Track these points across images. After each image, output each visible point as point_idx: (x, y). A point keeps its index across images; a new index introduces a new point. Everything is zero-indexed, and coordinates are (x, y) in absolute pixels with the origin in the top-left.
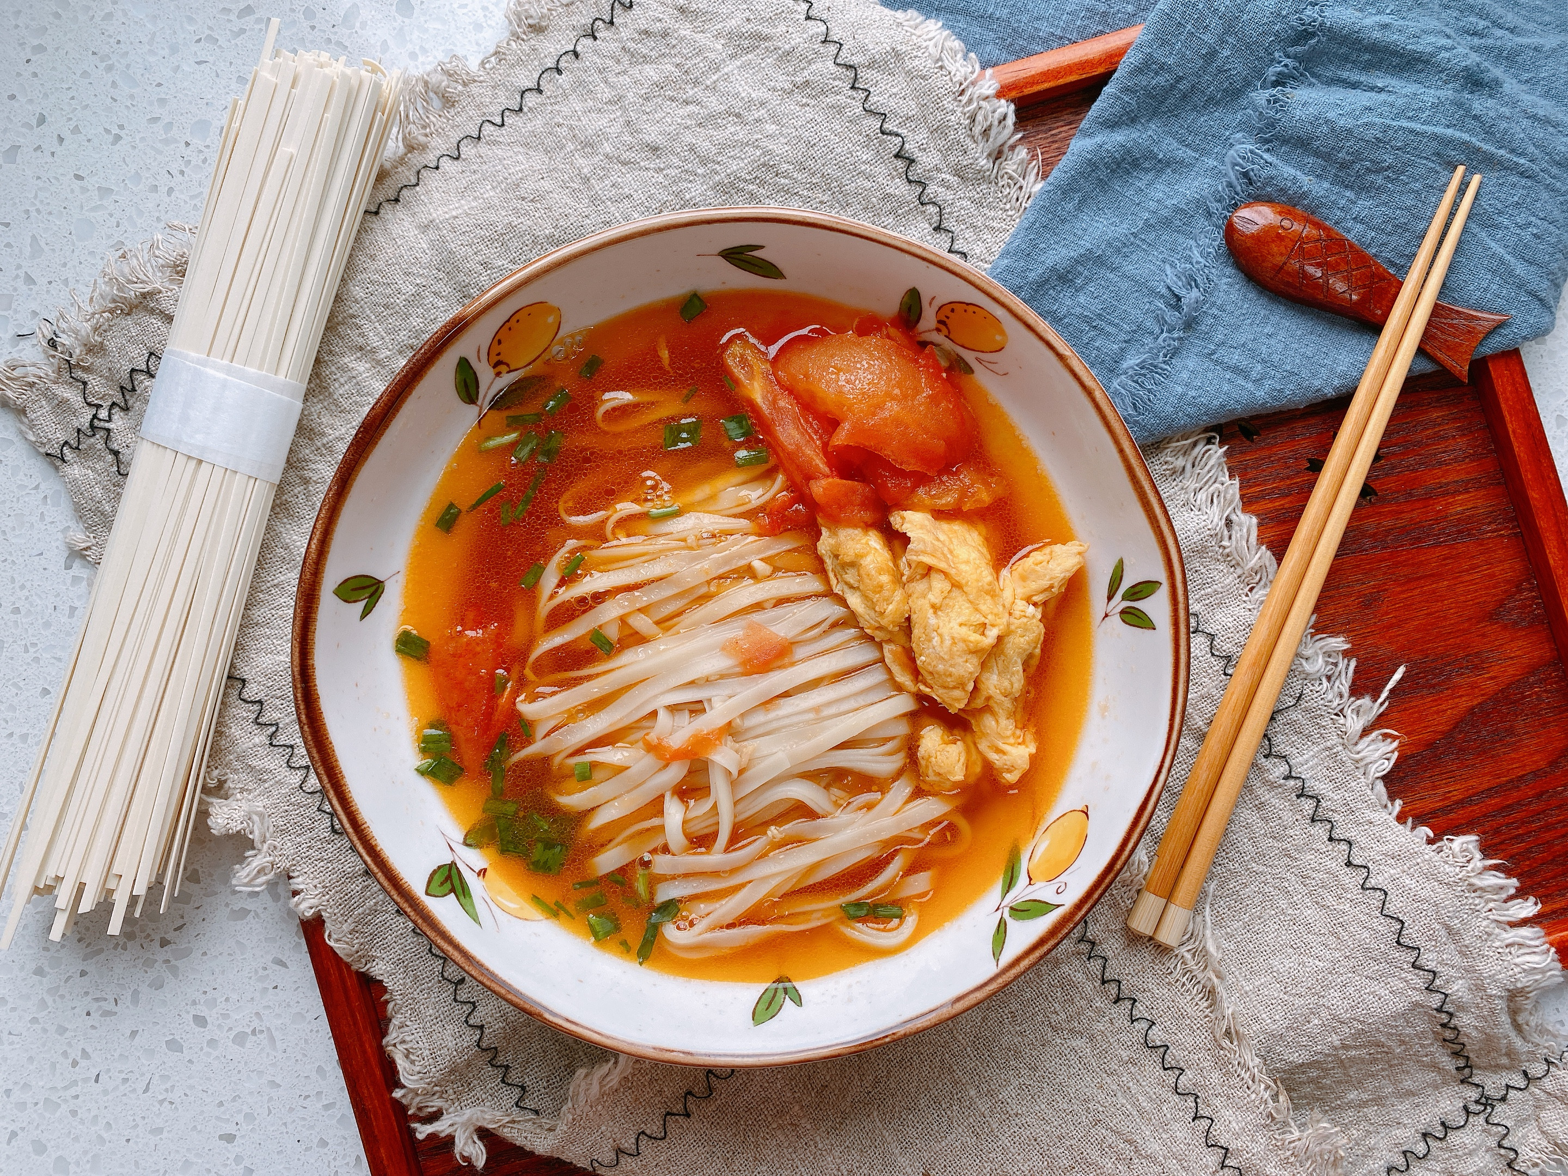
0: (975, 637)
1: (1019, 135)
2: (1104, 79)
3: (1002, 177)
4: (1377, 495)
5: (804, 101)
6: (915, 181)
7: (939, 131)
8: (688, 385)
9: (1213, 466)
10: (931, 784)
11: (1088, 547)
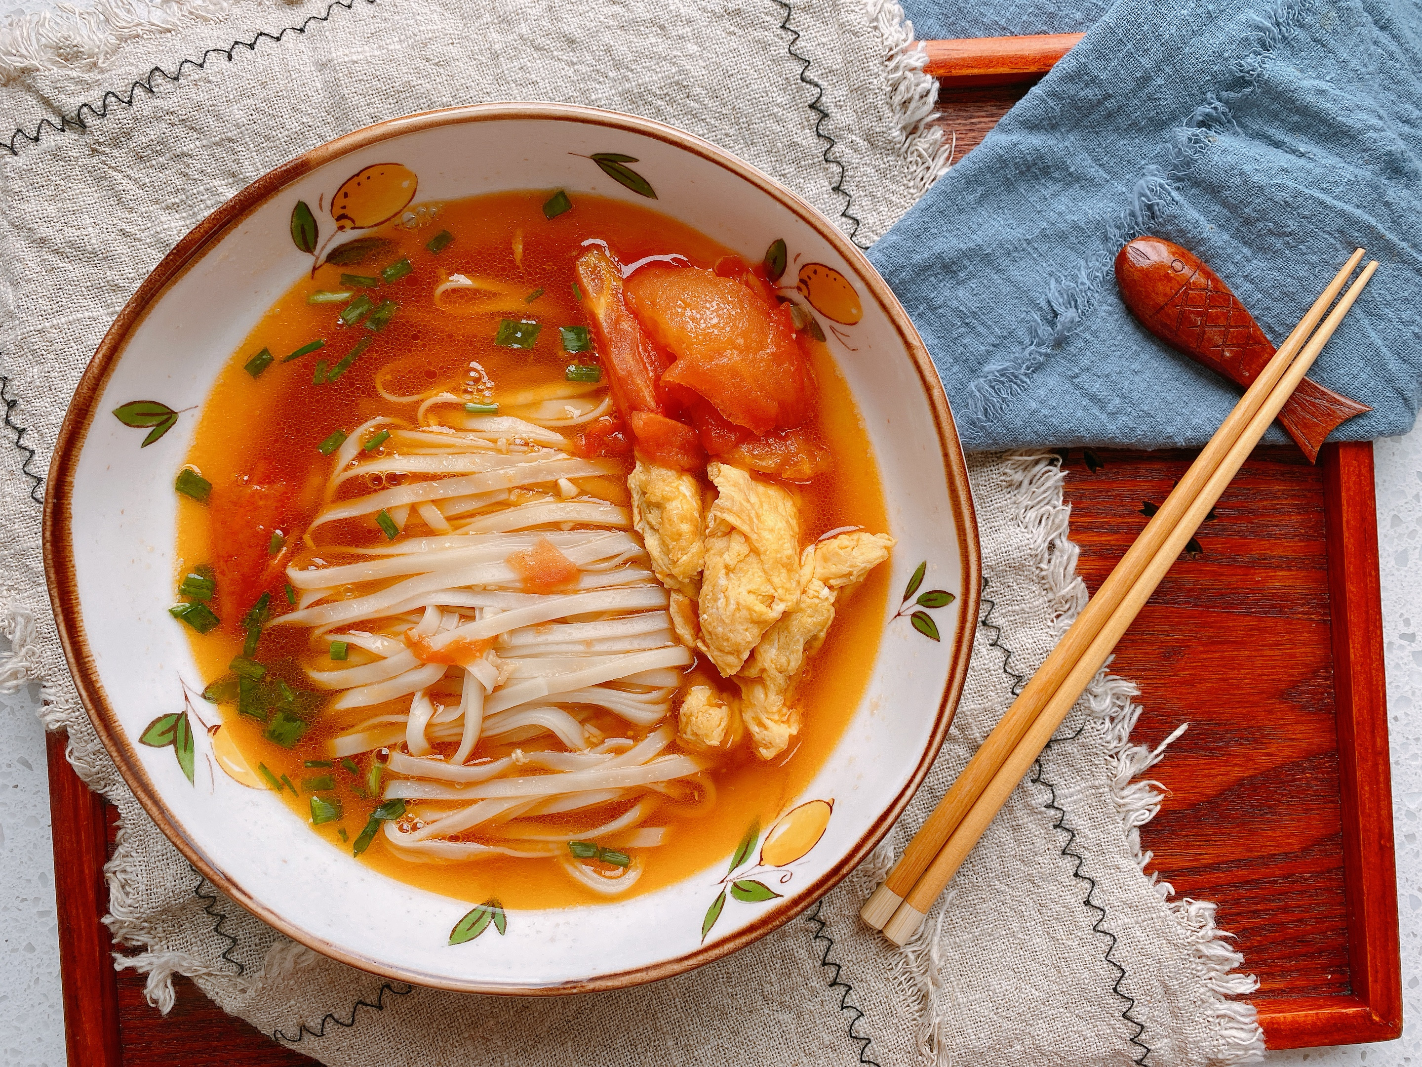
0: (760, 608)
1: (937, 115)
2: (1035, 78)
3: (912, 153)
4: (1202, 552)
5: (732, 29)
6: (825, 137)
7: (859, 91)
8: (536, 285)
9: (1049, 488)
10: (687, 742)
11: (896, 543)
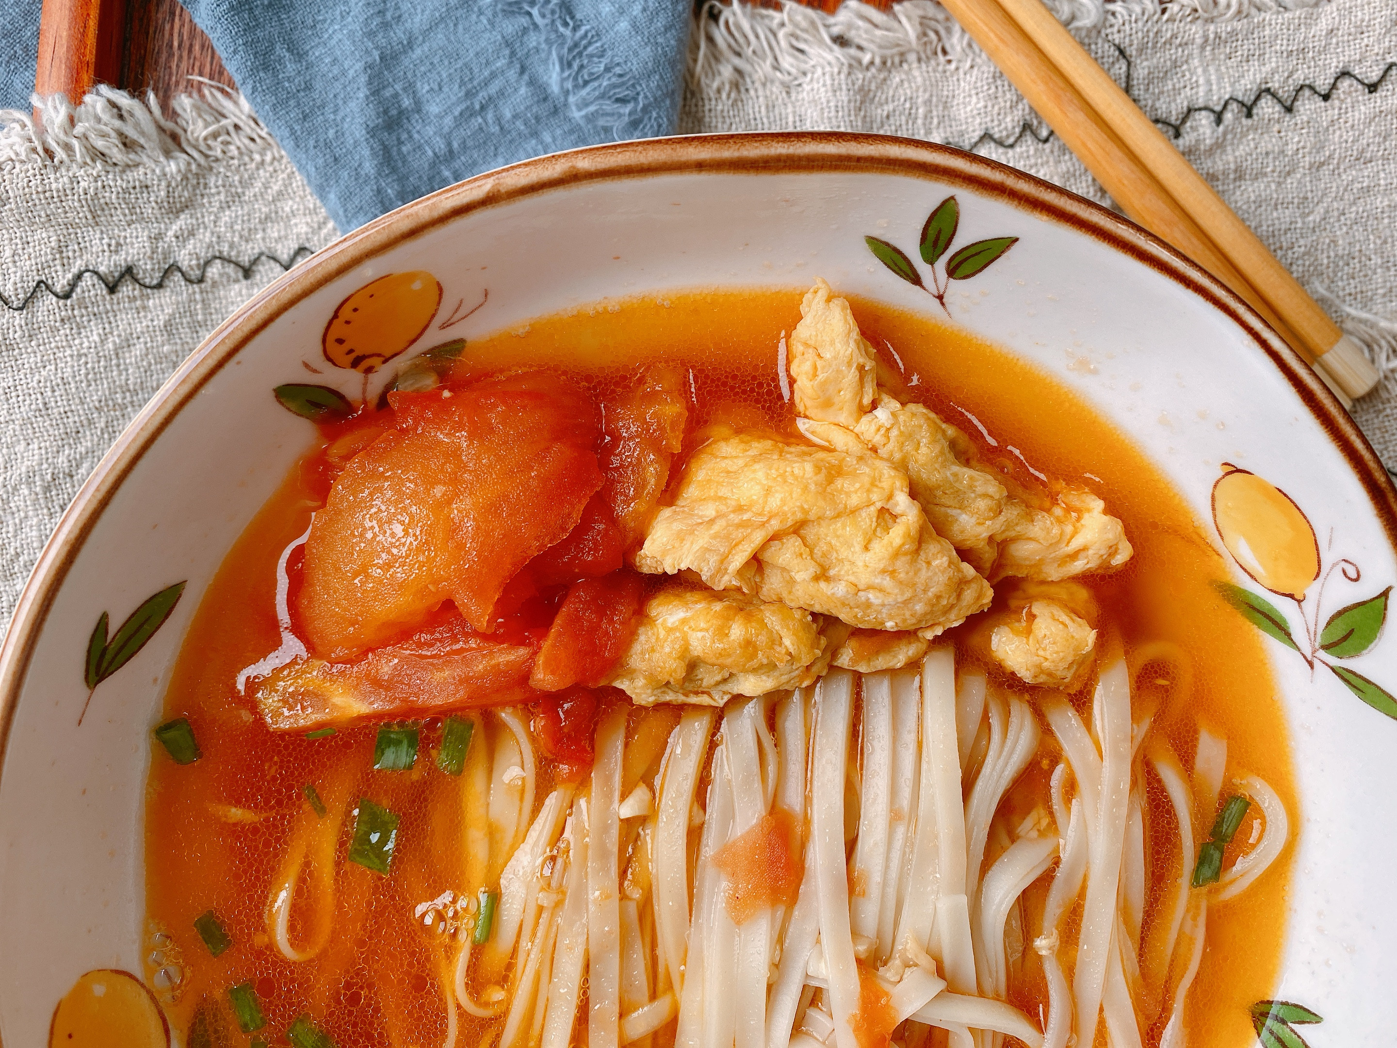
0: (897, 535)
1: (151, 97)
3: (210, 148)
6: (163, 277)
7: (97, 212)
8: (299, 796)
9: (752, 28)
10: (1077, 677)
11: (824, 282)
